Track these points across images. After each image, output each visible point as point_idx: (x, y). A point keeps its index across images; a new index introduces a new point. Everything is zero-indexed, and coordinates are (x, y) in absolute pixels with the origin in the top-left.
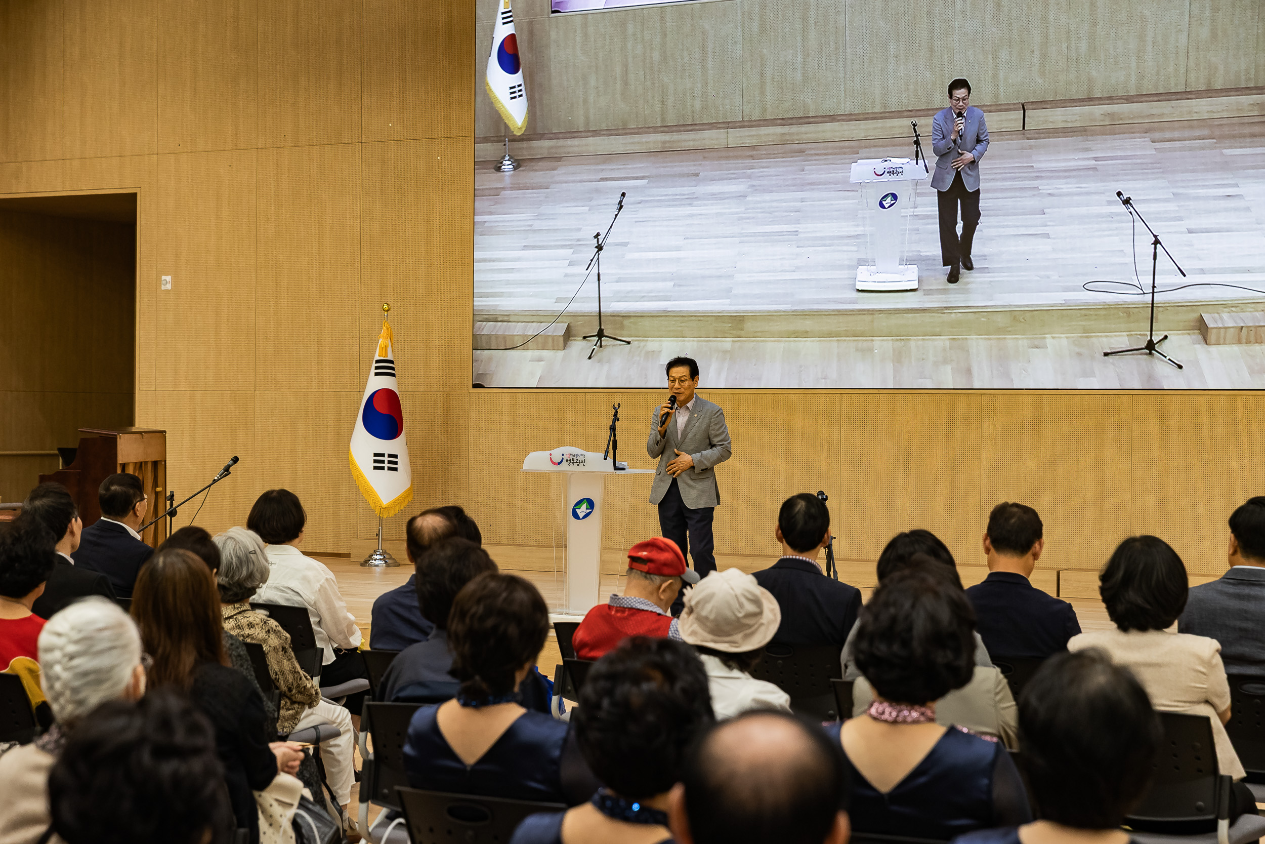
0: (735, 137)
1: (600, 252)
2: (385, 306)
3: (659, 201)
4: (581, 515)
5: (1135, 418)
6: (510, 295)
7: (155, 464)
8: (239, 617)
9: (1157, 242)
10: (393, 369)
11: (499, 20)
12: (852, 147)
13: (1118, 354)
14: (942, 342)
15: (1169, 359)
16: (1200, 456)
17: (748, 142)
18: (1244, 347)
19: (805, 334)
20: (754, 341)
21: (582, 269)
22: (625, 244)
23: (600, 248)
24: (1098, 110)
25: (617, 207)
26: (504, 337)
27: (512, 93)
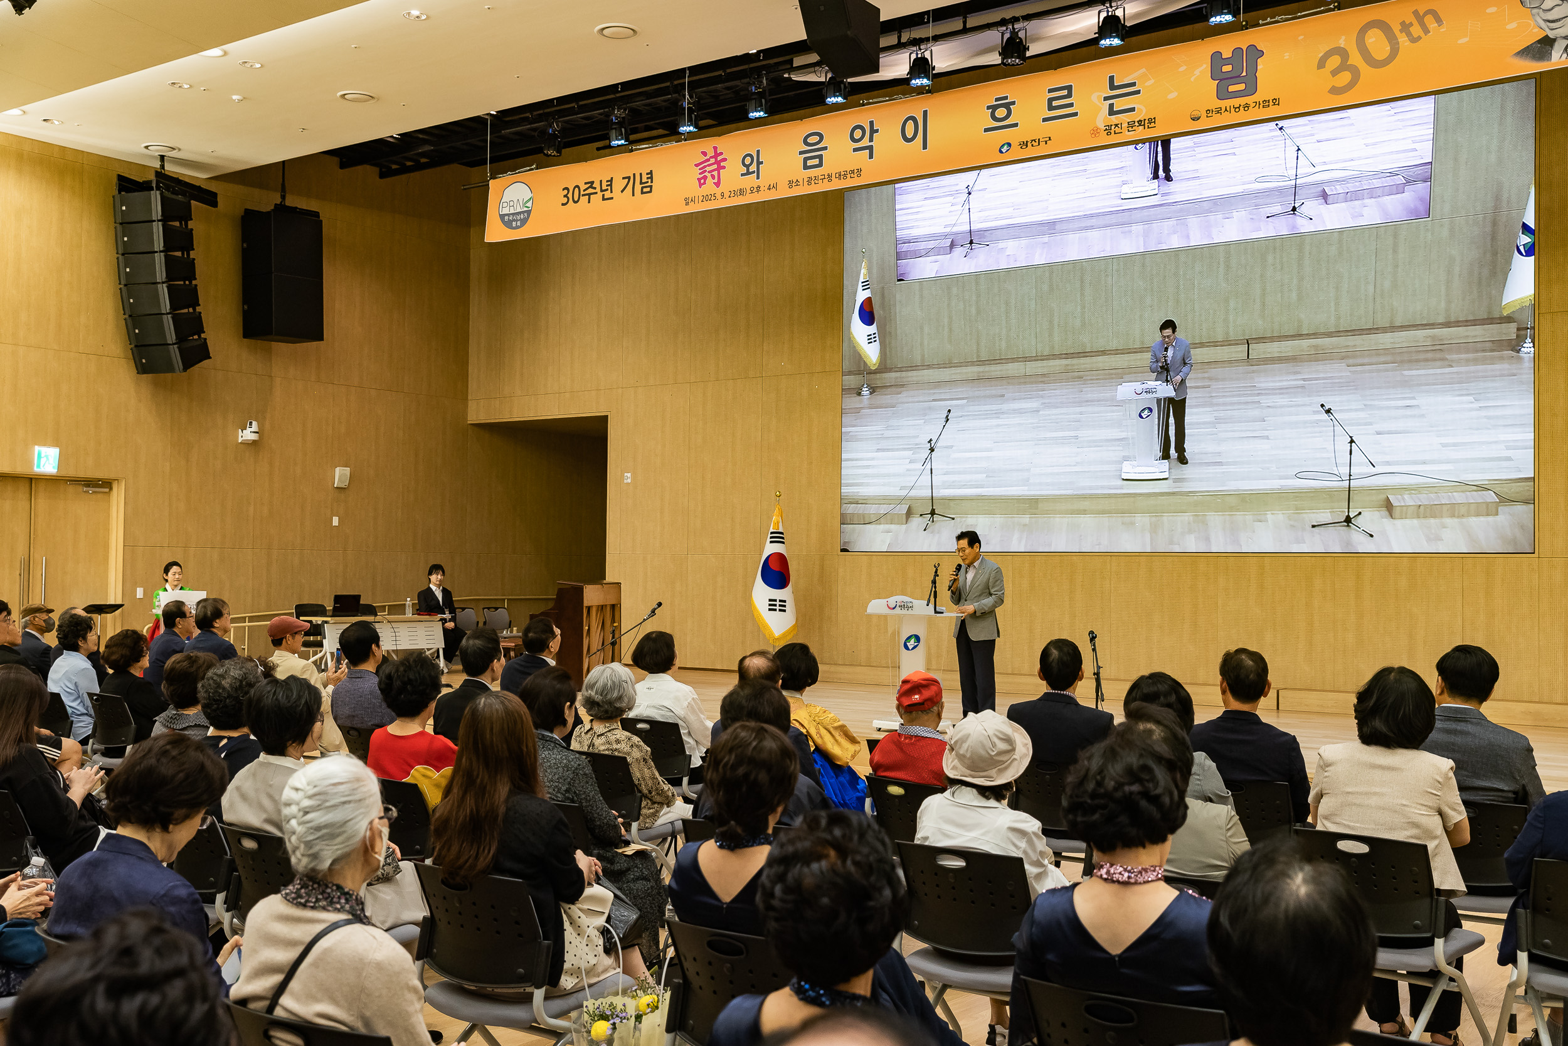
0: (1032, 368)
1: (932, 453)
2: (778, 493)
3: (975, 415)
4: (910, 647)
5: (1337, 575)
6: (868, 485)
7: (613, 607)
8: (609, 734)
9: (1352, 441)
10: (783, 538)
11: (860, 288)
12: (1118, 374)
13: (1323, 526)
14: (1187, 517)
15: (1363, 530)
16: (1388, 603)
17: (1040, 371)
18: (1423, 520)
19: (1084, 512)
20: (1046, 517)
21: (919, 466)
22: (952, 447)
23: (932, 450)
24: (1305, 343)
25: (944, 420)
26: (864, 515)
27: (869, 339)
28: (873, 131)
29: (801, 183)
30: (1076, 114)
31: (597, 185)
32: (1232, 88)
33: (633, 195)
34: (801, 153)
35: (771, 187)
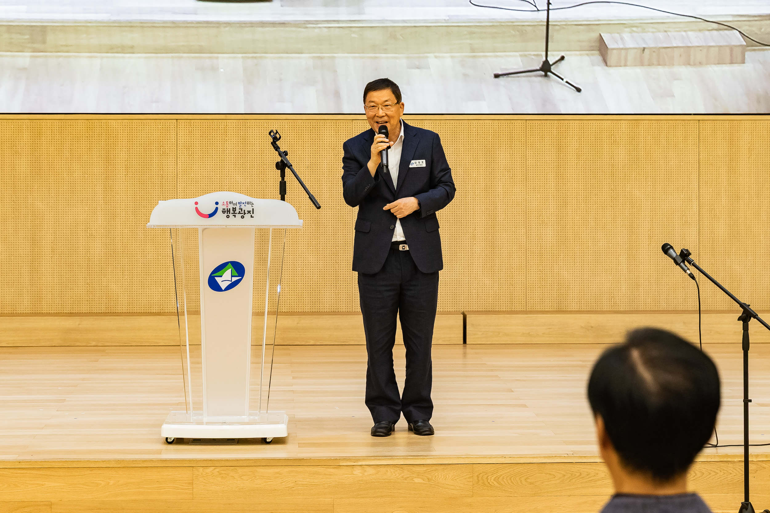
5: (530, 146)
13: (510, 76)
14: (303, 60)
15: (567, 82)
16: (601, 185)
18: (647, 69)
20: (60, 56)
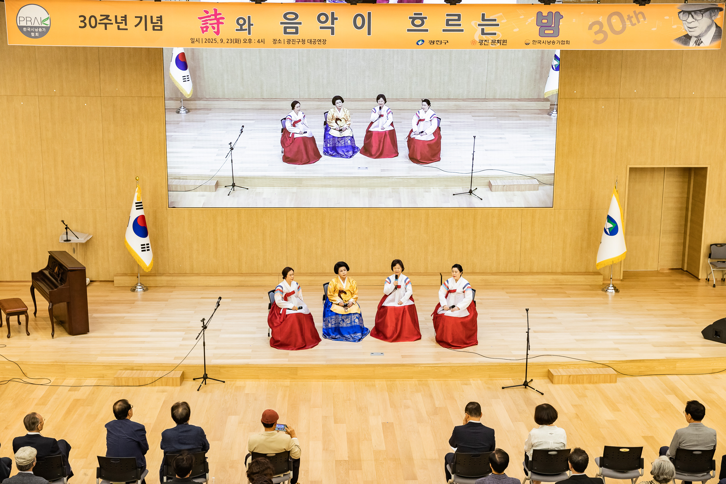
1: (232, 151)
2: (137, 178)
3: (261, 130)
5: (464, 218)
10: (142, 205)
13: (459, 194)
14: (388, 190)
15: (478, 197)
16: (488, 231)
18: (505, 192)
19: (330, 186)
20: (307, 189)
21: (223, 158)
23: (232, 149)
25: (240, 131)
26: (185, 186)
28: (334, 19)
29: (283, 42)
30: (462, 30)
31: (112, 17)
32: (546, 32)
33: (146, 29)
34: (282, 23)
35: (260, 41)
